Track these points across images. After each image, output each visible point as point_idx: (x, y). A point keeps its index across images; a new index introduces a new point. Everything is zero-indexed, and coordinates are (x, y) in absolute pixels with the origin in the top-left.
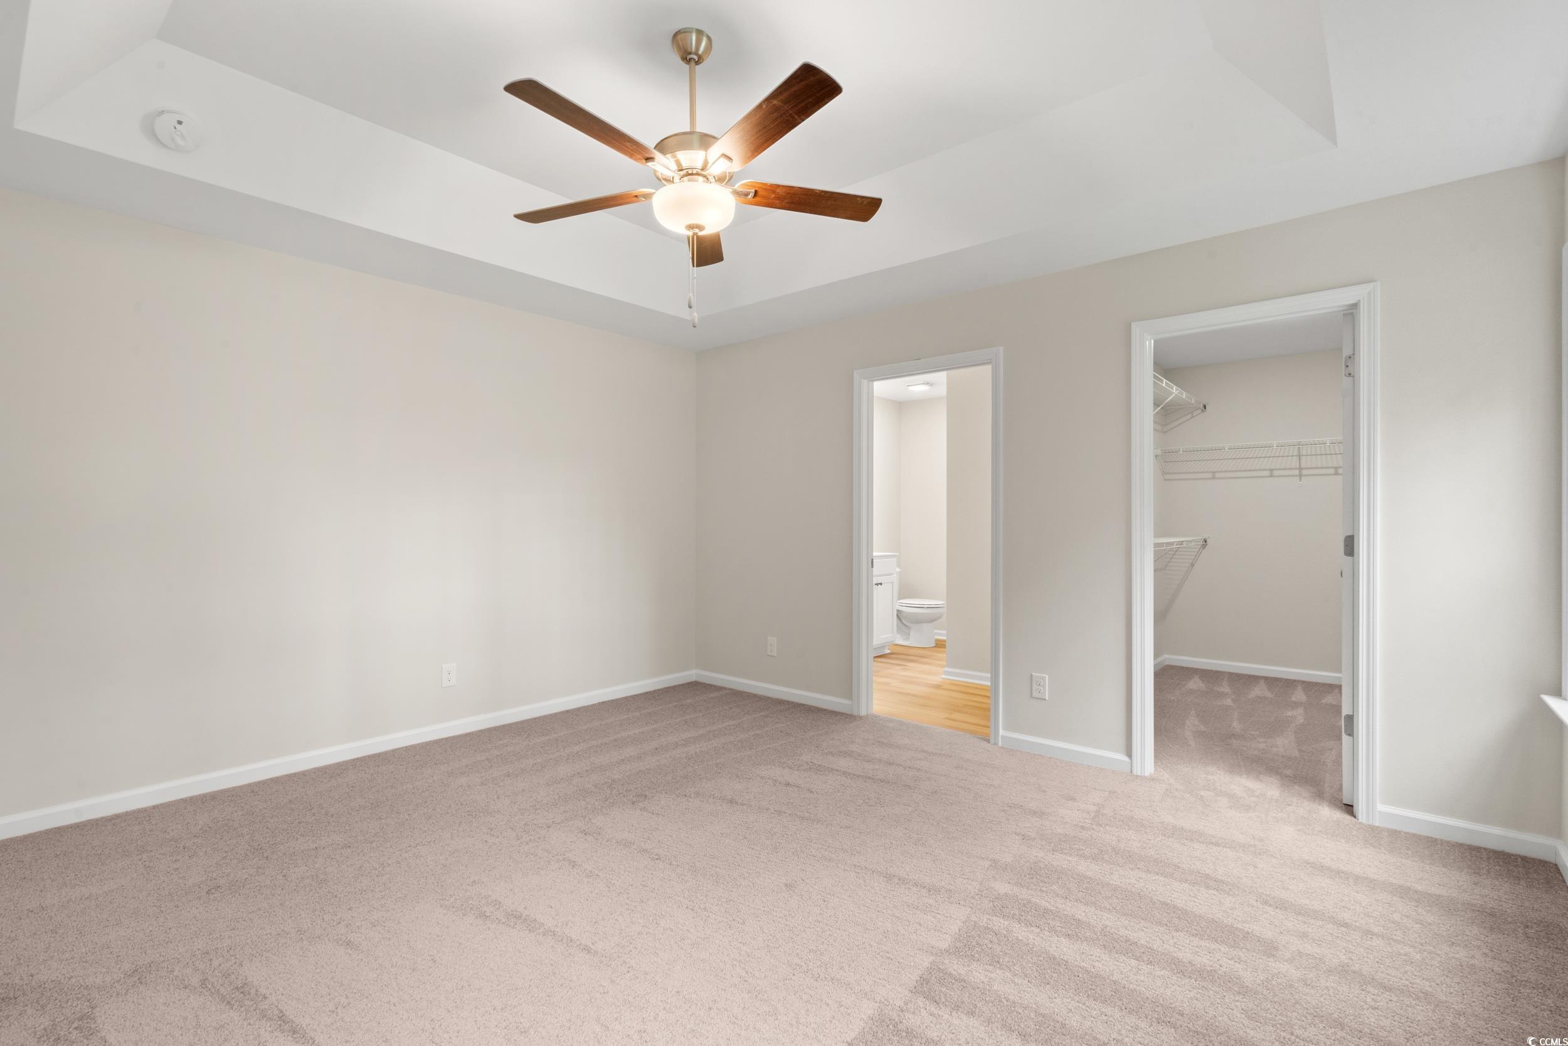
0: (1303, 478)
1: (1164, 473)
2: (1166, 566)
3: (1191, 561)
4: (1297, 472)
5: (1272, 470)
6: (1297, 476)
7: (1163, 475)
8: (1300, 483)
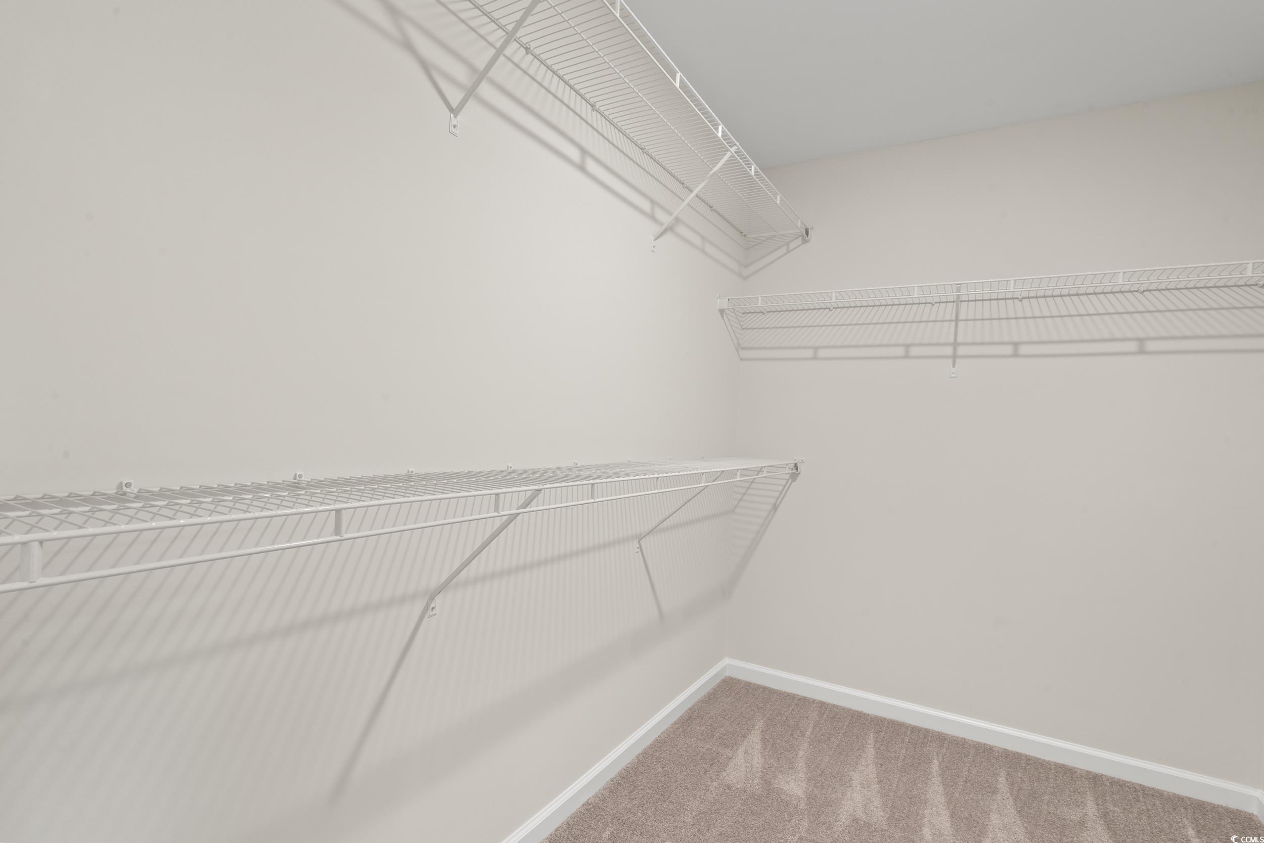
0: (958, 361)
1: (739, 347)
2: (736, 507)
3: (773, 501)
4: (949, 351)
5: (907, 346)
6: (947, 357)
7: (737, 350)
8: (954, 370)
